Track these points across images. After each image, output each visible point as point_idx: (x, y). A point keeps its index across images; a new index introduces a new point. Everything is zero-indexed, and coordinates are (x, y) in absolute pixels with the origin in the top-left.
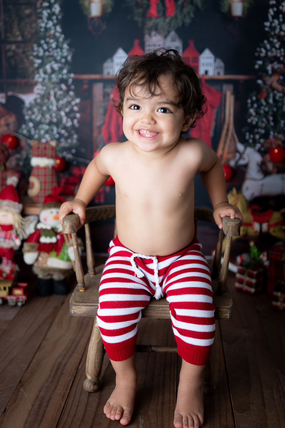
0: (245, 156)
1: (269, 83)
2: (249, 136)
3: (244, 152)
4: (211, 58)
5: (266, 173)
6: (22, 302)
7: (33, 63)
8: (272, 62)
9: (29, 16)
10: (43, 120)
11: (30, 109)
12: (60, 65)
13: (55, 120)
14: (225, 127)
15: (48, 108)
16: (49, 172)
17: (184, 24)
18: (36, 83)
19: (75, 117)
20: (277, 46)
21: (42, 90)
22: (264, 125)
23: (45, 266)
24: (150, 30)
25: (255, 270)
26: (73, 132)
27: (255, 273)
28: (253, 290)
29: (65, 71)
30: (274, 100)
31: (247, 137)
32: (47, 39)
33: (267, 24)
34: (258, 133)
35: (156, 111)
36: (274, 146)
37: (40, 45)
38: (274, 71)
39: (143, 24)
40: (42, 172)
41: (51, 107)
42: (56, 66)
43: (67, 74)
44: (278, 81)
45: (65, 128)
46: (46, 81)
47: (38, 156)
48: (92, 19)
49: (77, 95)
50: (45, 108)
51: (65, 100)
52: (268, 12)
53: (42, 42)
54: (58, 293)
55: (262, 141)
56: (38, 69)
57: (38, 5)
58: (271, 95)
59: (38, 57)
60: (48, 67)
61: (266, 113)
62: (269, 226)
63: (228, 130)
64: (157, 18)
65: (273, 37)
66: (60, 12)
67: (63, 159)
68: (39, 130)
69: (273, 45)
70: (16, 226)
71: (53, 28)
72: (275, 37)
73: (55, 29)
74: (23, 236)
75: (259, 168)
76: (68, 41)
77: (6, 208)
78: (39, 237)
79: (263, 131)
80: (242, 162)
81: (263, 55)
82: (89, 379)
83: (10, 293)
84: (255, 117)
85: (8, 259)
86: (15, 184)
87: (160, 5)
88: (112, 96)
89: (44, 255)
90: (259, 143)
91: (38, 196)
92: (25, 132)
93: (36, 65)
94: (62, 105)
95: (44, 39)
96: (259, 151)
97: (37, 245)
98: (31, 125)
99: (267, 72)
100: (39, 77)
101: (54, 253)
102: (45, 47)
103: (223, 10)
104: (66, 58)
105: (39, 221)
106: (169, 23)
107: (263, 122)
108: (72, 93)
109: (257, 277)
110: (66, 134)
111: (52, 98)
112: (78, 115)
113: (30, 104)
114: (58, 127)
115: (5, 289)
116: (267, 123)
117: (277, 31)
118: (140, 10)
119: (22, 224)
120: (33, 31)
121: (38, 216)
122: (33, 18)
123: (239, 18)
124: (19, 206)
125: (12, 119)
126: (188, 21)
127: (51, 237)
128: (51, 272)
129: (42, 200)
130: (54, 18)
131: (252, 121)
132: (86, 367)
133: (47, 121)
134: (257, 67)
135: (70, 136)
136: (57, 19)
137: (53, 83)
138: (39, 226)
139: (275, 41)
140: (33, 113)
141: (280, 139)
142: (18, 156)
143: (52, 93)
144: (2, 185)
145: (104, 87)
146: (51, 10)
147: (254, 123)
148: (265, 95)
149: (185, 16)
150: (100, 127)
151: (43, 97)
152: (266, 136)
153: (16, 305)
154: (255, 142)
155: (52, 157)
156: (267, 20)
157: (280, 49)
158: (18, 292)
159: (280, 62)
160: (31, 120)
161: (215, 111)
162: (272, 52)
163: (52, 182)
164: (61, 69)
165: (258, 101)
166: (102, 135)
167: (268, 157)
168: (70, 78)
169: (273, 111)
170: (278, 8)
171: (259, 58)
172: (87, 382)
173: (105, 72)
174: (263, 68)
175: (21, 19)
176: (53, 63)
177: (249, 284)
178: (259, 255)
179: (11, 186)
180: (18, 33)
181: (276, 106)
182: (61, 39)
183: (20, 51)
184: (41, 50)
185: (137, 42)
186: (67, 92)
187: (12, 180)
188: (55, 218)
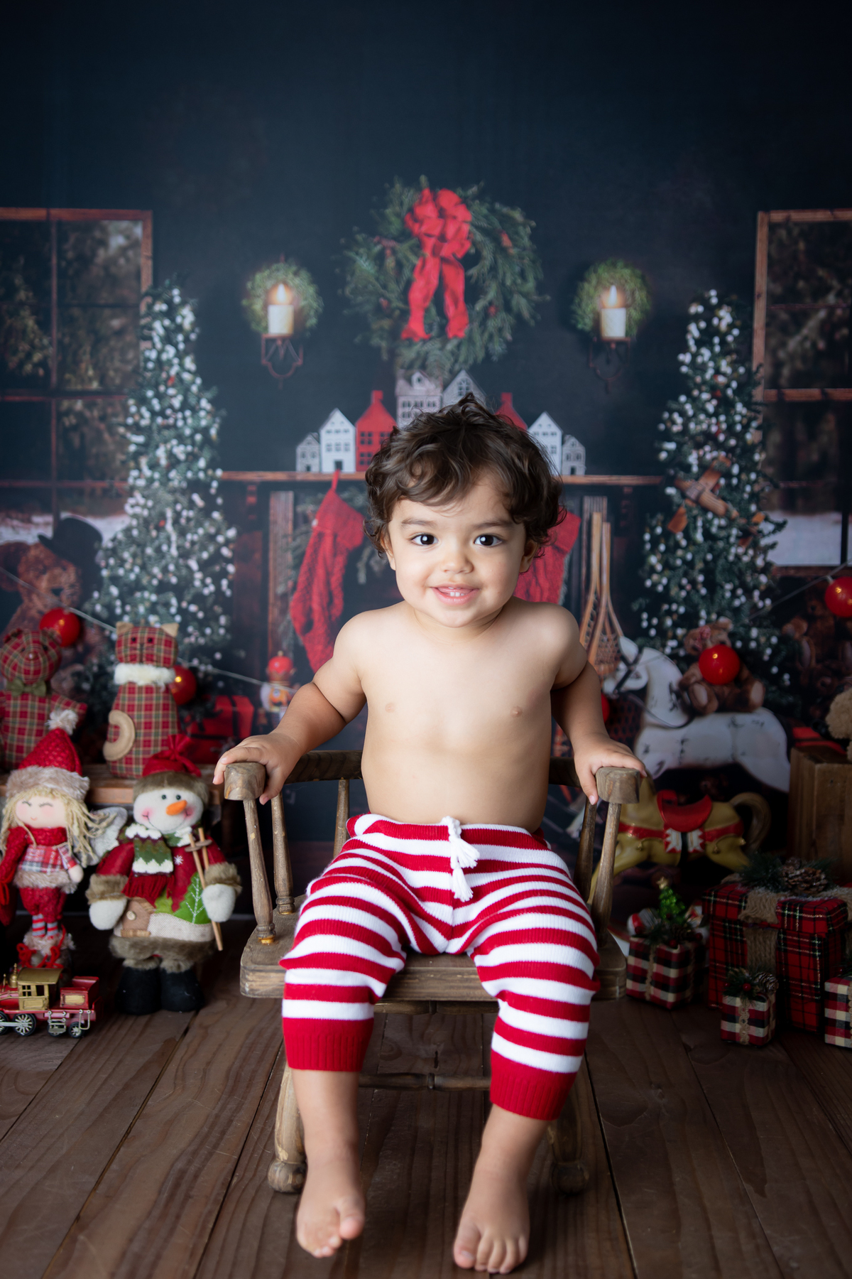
0: (639, 668)
1: (692, 494)
2: (649, 620)
3: (636, 661)
4: (553, 434)
5: (692, 712)
6: (83, 1026)
7: (124, 443)
8: (699, 446)
9: (120, 333)
10: (145, 581)
11: (114, 552)
12: (189, 448)
13: (174, 580)
14: (592, 598)
15: (158, 550)
16: (157, 699)
17: (488, 355)
18: (130, 492)
19: (224, 574)
20: (710, 407)
21: (144, 507)
22: (683, 594)
23: (141, 934)
24: (410, 367)
25: (676, 948)
26: (218, 609)
27: (675, 951)
28: (670, 997)
29: (202, 463)
30: (707, 534)
31: (645, 624)
32: (162, 388)
33: (686, 358)
34: (669, 613)
35: (471, 543)
36: (710, 645)
37: (143, 401)
38: (704, 467)
39: (393, 354)
40: (140, 698)
41: (165, 548)
42: (180, 451)
43: (205, 470)
44: (713, 491)
45: (199, 599)
46: (156, 484)
47: (133, 659)
48: (272, 340)
49: (230, 521)
50: (149, 551)
51: (201, 531)
52: (686, 331)
53: (150, 393)
54: (173, 1008)
55: (680, 632)
56: (136, 456)
57: (143, 309)
58: (700, 523)
59: (137, 429)
60: (161, 453)
61: (690, 565)
62: (705, 838)
63: (597, 606)
64: (425, 341)
65: (698, 387)
66: (194, 325)
67: (190, 674)
68: (135, 606)
69: (699, 407)
70: (75, 831)
71: (176, 361)
72: (704, 388)
73: (181, 365)
74: (89, 858)
75: (674, 697)
76: (209, 395)
77: (50, 786)
78: (131, 859)
79: (682, 610)
80: (632, 684)
81: (676, 429)
82: (282, 1160)
83: (54, 1002)
84: (661, 573)
85: (46, 921)
86: (69, 729)
87: (433, 311)
88: (315, 523)
89: (140, 905)
90: (675, 637)
91: (128, 760)
92: (98, 608)
93: (132, 448)
94: (193, 543)
95: (155, 387)
96: (673, 657)
97: (123, 880)
98: (114, 591)
99: (687, 468)
100: (139, 476)
101: (165, 903)
102: (156, 405)
103: (580, 326)
104: (205, 431)
105: (130, 820)
106: (455, 354)
107: (682, 587)
108: (217, 516)
109: (682, 962)
110: (201, 615)
111: (169, 527)
112: (231, 569)
113: (114, 540)
114: (180, 601)
115: (40, 991)
116: (689, 587)
117: (709, 374)
118: (386, 323)
119: (88, 829)
120: (130, 368)
121: (129, 808)
122: (129, 338)
123: (619, 343)
124: (80, 783)
125: (68, 577)
126: (498, 348)
127: (160, 861)
128: (157, 952)
129: (138, 768)
130: (180, 337)
131: (654, 585)
132: (276, 1130)
133: (155, 582)
134: (663, 455)
135: (210, 619)
136: (186, 340)
137: (173, 491)
138: (131, 832)
139: (705, 396)
140: (122, 562)
141: (724, 628)
142: (79, 668)
143: (169, 514)
144: (39, 733)
145: (296, 502)
146: (173, 320)
147: (660, 588)
148: (683, 525)
149: (491, 337)
150: (284, 597)
151: (146, 523)
152: (689, 620)
153: (67, 1034)
154: (663, 634)
155: (166, 663)
156: (685, 349)
157: (716, 414)
158: (74, 999)
159: (718, 446)
160: (115, 580)
161: (566, 559)
162: (699, 423)
163: (165, 725)
164: (192, 457)
165: (667, 535)
166: (289, 617)
167: (695, 672)
168: (213, 478)
169: (705, 562)
170: (709, 322)
171: (668, 436)
172: (277, 1166)
173: (300, 466)
174: (678, 460)
175: (99, 340)
176: (174, 442)
177: (661, 983)
178: (682, 913)
179: (60, 732)
180: (91, 373)
181: (711, 550)
182: (194, 389)
183: (96, 413)
184: (147, 414)
185: (376, 396)
186: (206, 512)
187: (64, 718)
188: (172, 811)
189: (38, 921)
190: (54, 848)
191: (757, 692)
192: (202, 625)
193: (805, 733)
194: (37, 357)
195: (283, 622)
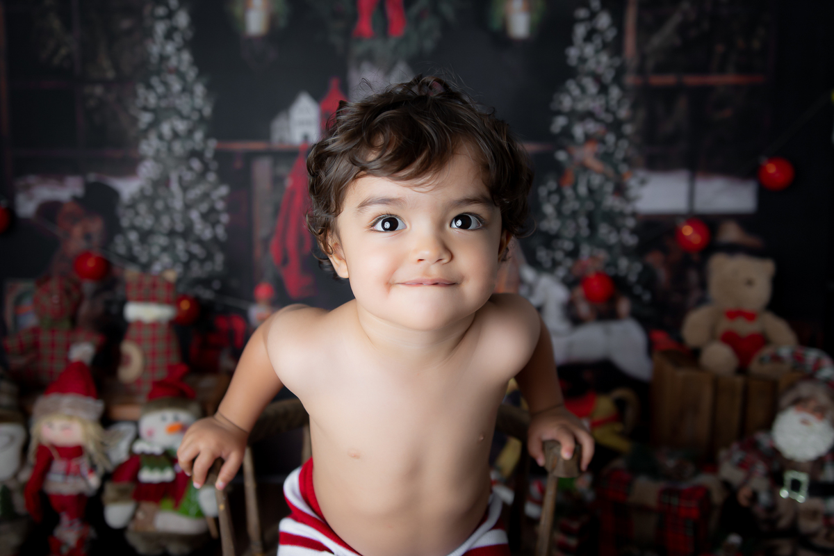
0: (539, 290)
1: (578, 158)
3: (535, 284)
5: (575, 320)
7: (135, 120)
8: (582, 120)
9: (128, 33)
10: (157, 227)
11: (133, 205)
12: (189, 124)
13: (180, 227)
15: (166, 204)
16: (161, 333)
17: (421, 50)
18: (142, 159)
19: (218, 222)
20: (592, 91)
21: (154, 171)
22: (570, 234)
23: (149, 529)
24: (360, 59)
26: (215, 249)
29: (199, 136)
30: (591, 191)
32: (164, 76)
33: (573, 52)
34: (560, 248)
35: (447, 225)
37: (149, 87)
38: (588, 137)
39: (346, 49)
40: (147, 333)
41: (171, 202)
42: (181, 126)
43: (202, 141)
44: (595, 155)
45: (200, 241)
46: (163, 155)
47: (140, 300)
48: (252, 40)
49: (223, 178)
50: (160, 205)
51: (199, 190)
52: (573, 31)
53: (155, 80)
55: (568, 262)
56: (146, 131)
57: (146, 12)
58: (583, 180)
59: (146, 109)
60: (166, 129)
61: (574, 214)
62: (593, 425)
64: (372, 39)
65: (584, 75)
66: (190, 25)
67: (196, 301)
68: (150, 246)
69: (583, 89)
70: (91, 447)
71: (175, 55)
72: (589, 76)
73: (179, 58)
74: (105, 467)
75: (564, 312)
76: (204, 81)
77: (69, 411)
79: (569, 246)
81: (566, 107)
84: (554, 220)
85: (72, 517)
86: (87, 360)
88: (289, 183)
89: (147, 507)
90: (563, 266)
91: (138, 381)
92: (121, 250)
93: (142, 126)
94: (194, 199)
95: (159, 74)
96: (564, 281)
98: (133, 236)
99: (573, 138)
100: (149, 146)
101: (168, 503)
102: (160, 89)
103: (492, 27)
104: (200, 111)
105: (137, 437)
106: (395, 49)
108: (212, 177)
109: (580, 533)
110: (202, 254)
112: (225, 218)
113: (132, 197)
114: (186, 240)
116: (575, 230)
117: (591, 65)
118: (340, 25)
119: (102, 444)
120: (137, 61)
122: (136, 36)
123: (523, 41)
124: (95, 407)
125: (96, 226)
126: (429, 44)
130: (177, 35)
131: (549, 227)
133: (165, 229)
134: (555, 129)
135: (210, 257)
136: (183, 38)
137: (176, 158)
139: (588, 82)
140: (137, 214)
141: (600, 259)
142: (108, 295)
143: (174, 177)
145: (275, 164)
146: (171, 22)
147: (554, 230)
148: (570, 179)
149: (424, 36)
150: (266, 241)
151: (157, 184)
152: (574, 254)
154: (555, 264)
155: (167, 302)
156: (573, 44)
159: (597, 121)
160: (133, 228)
162: (583, 102)
163: (168, 353)
164: (190, 132)
165: (559, 191)
166: (271, 253)
167: (579, 292)
168: (208, 147)
170: (592, 24)
171: (559, 113)
173: (275, 137)
174: (567, 133)
175: (112, 38)
176: (176, 120)
177: (565, 549)
179: (80, 365)
180: (107, 64)
181: (592, 200)
182: (191, 77)
183: (112, 97)
184: (152, 96)
185: (334, 83)
186: (202, 175)
187: (83, 351)
188: (171, 430)
189: (65, 520)
190: (74, 463)
191: (624, 306)
192: (202, 261)
193: (661, 337)
194: (63, 51)
195: (266, 259)
